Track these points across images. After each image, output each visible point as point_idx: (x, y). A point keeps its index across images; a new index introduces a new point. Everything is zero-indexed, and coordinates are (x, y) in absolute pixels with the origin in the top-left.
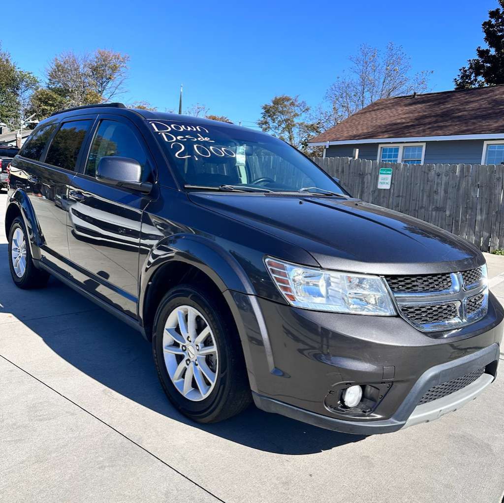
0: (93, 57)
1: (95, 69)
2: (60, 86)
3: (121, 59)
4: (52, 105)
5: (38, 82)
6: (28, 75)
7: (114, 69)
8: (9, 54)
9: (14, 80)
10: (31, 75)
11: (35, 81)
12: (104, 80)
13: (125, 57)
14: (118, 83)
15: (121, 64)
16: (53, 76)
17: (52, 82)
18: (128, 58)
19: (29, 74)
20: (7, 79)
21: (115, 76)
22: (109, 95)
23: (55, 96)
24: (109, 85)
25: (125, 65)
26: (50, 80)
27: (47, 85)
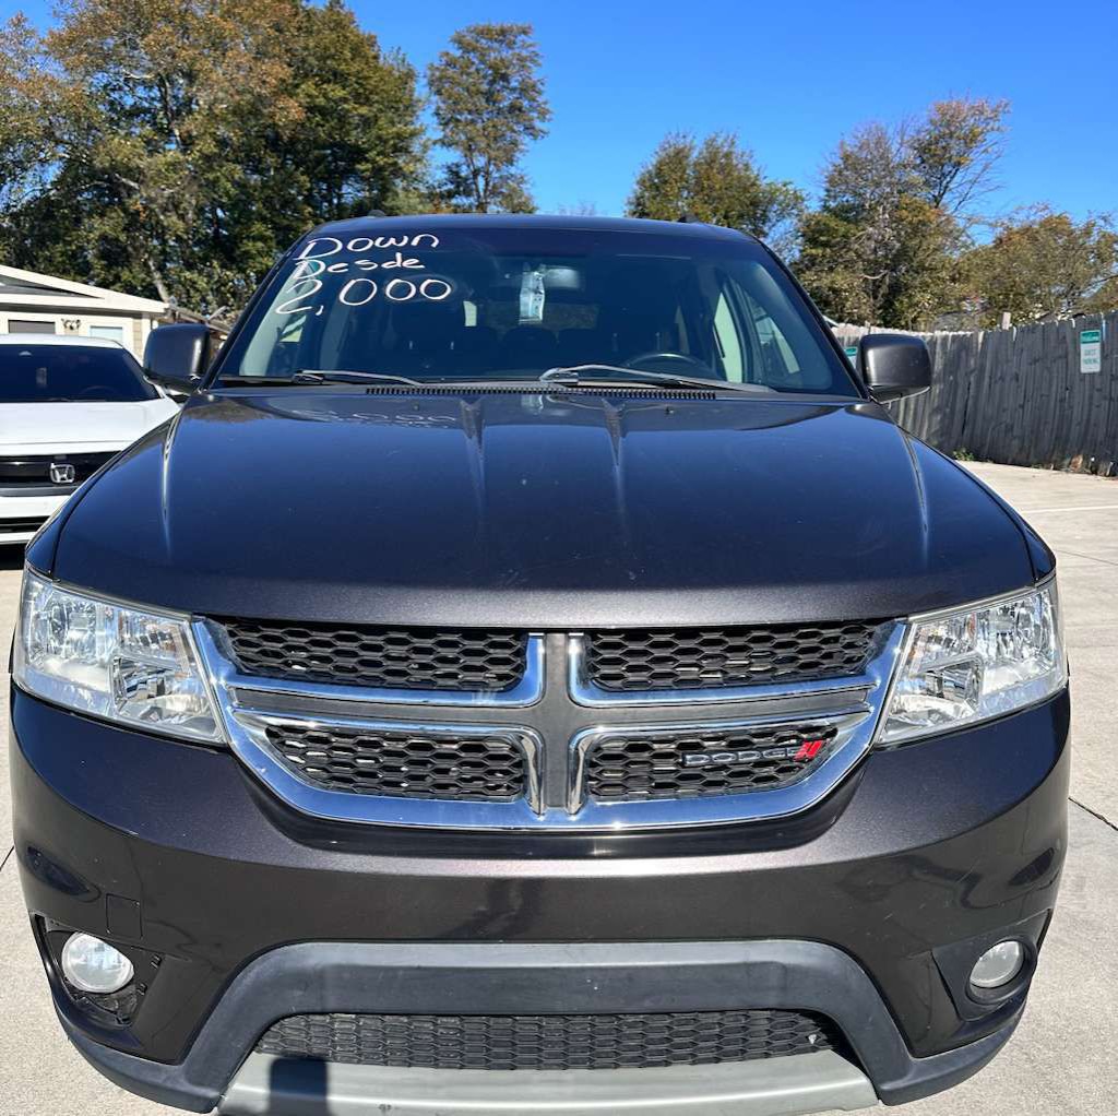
0: (921, 121)
1: (924, 150)
2: (847, 201)
3: (988, 114)
4: (825, 245)
5: (803, 200)
6: (784, 189)
7: (971, 139)
8: (751, 151)
9: (754, 204)
10: (789, 187)
11: (798, 199)
12: (947, 169)
13: (999, 107)
14: (979, 168)
15: (988, 124)
16: (834, 182)
17: (832, 194)
18: (1006, 105)
19: (785, 186)
20: (742, 204)
21: (971, 156)
22: (957, 201)
23: (833, 224)
24: (957, 179)
25: (996, 125)
26: (828, 191)
27: (822, 203)
